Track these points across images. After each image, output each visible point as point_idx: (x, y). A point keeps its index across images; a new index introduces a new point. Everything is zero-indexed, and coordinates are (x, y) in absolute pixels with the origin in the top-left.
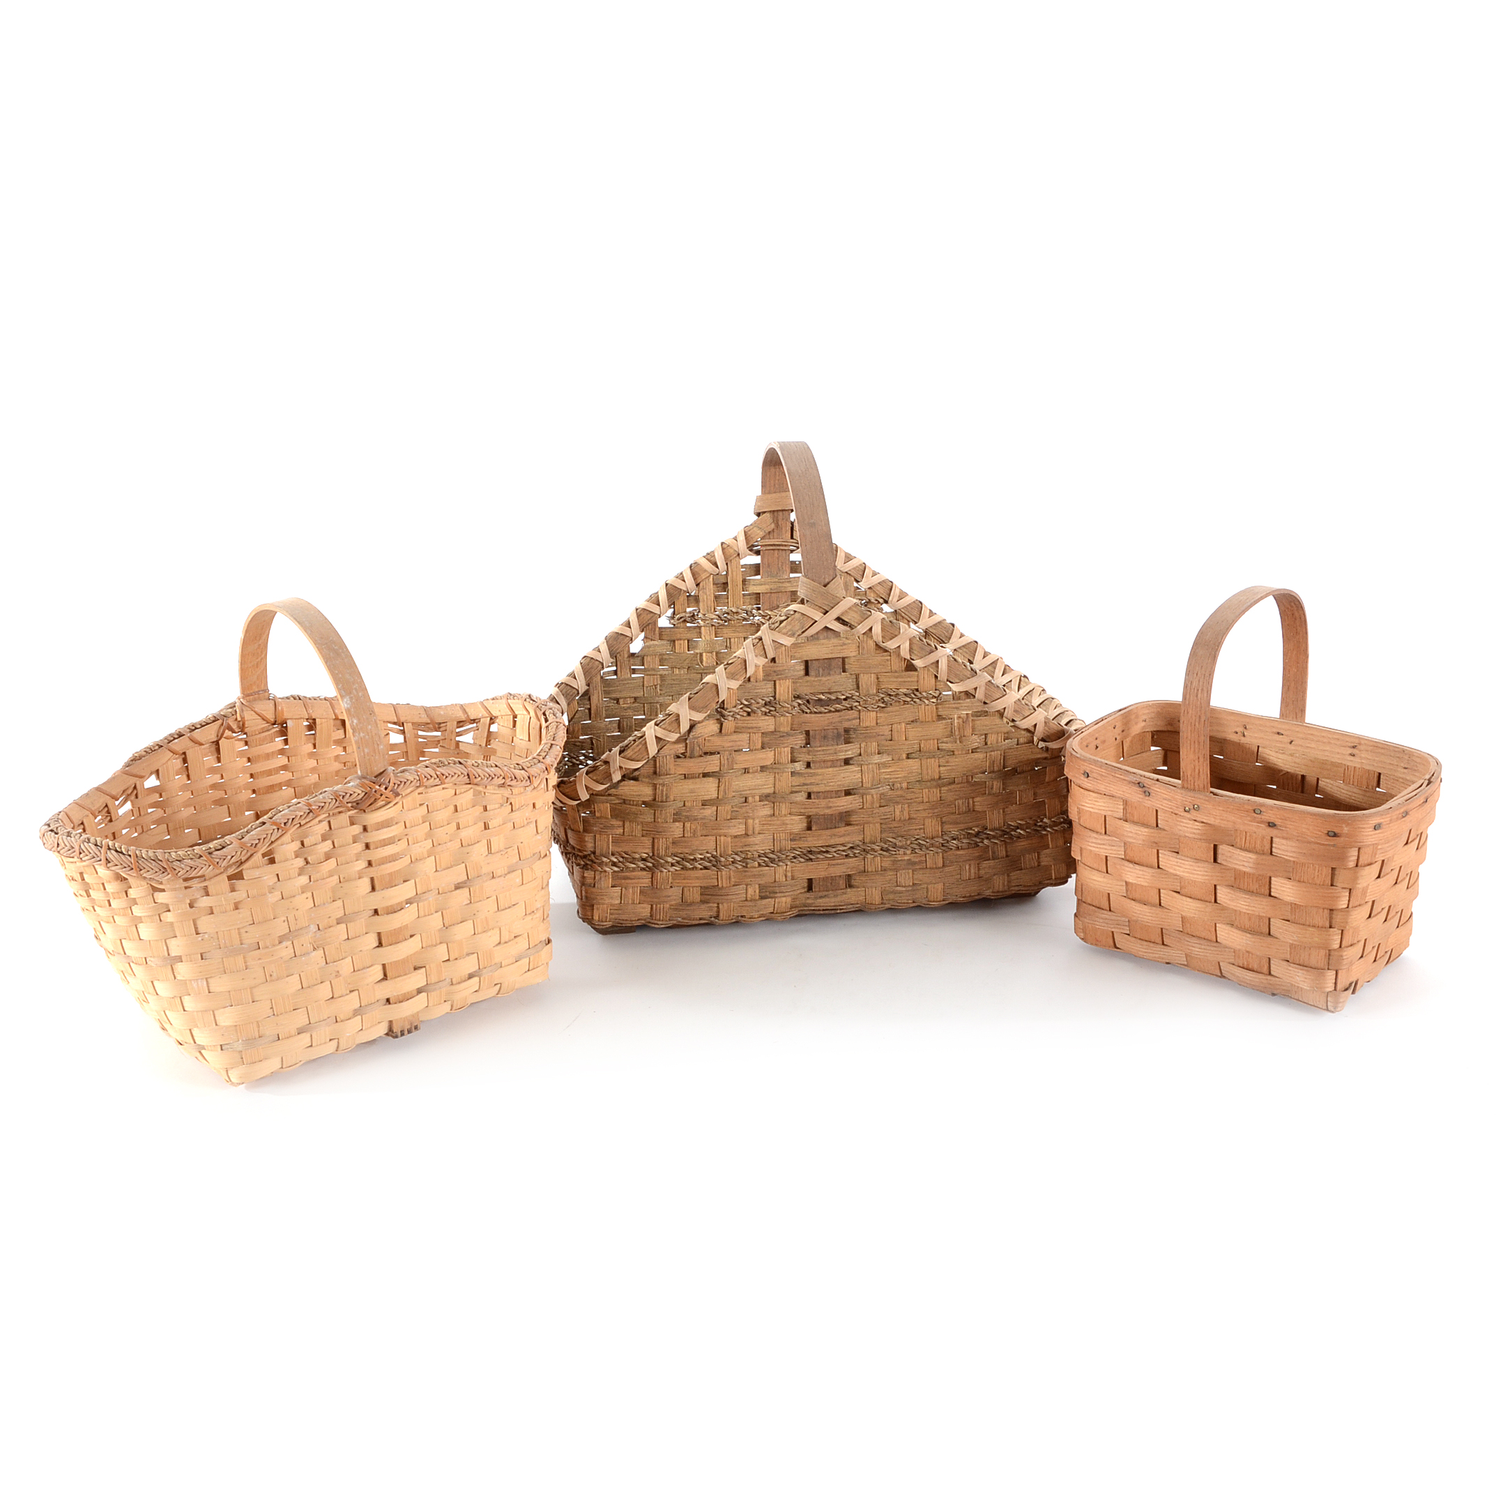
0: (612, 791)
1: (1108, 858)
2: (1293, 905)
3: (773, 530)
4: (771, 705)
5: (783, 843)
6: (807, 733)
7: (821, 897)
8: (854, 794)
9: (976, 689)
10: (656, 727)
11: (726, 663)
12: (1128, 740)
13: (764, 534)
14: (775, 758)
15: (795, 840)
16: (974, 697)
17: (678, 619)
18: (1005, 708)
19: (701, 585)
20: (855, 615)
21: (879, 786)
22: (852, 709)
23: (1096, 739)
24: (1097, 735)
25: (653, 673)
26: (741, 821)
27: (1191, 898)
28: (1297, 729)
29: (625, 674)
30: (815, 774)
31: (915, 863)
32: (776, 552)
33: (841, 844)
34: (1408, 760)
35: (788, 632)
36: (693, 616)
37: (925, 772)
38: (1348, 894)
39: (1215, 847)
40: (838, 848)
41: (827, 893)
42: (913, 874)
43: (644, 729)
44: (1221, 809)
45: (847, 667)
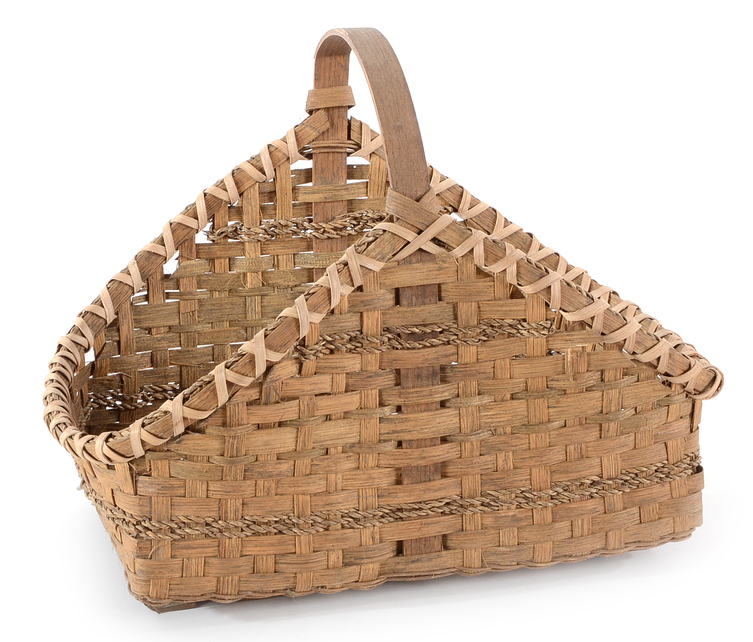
0: (173, 446)
3: (328, 130)
4: (357, 341)
5: (370, 500)
6: (398, 372)
7: (413, 562)
8: (451, 442)
9: (593, 318)
10: (227, 369)
11: (306, 293)
13: (318, 134)
14: (361, 403)
15: (383, 496)
16: (591, 327)
17: (219, 235)
18: (625, 340)
19: (245, 194)
20: (454, 235)
21: (480, 431)
22: (449, 344)
25: (190, 297)
26: (321, 476)
29: (157, 299)
30: (406, 420)
31: (520, 520)
32: (331, 155)
33: (436, 500)
35: (376, 255)
36: (236, 230)
37: (532, 414)
40: (433, 505)
41: (420, 557)
42: (518, 532)
43: (212, 372)
45: (443, 294)
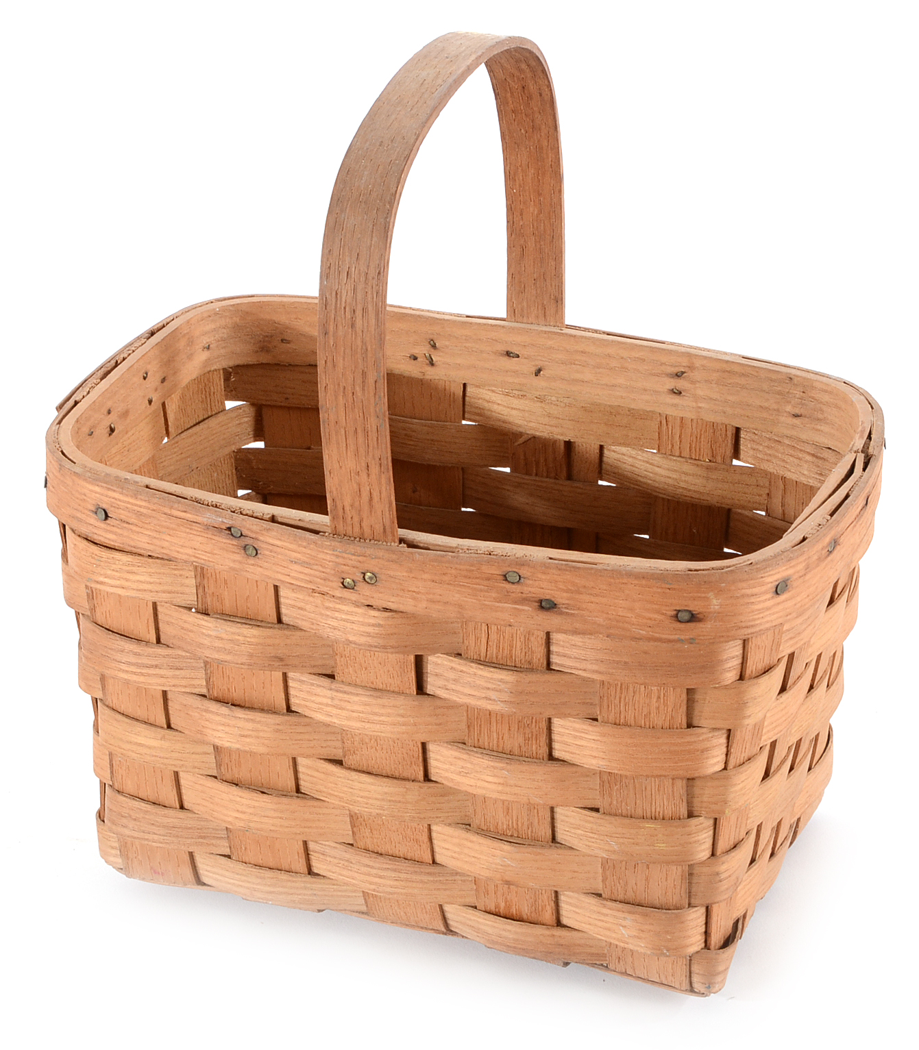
1: (170, 696)
2: (605, 777)
12: (175, 397)
23: (109, 412)
24: (109, 404)
27: (369, 773)
28: (550, 343)
34: (801, 398)
38: (723, 740)
39: (419, 662)
44: (426, 576)
